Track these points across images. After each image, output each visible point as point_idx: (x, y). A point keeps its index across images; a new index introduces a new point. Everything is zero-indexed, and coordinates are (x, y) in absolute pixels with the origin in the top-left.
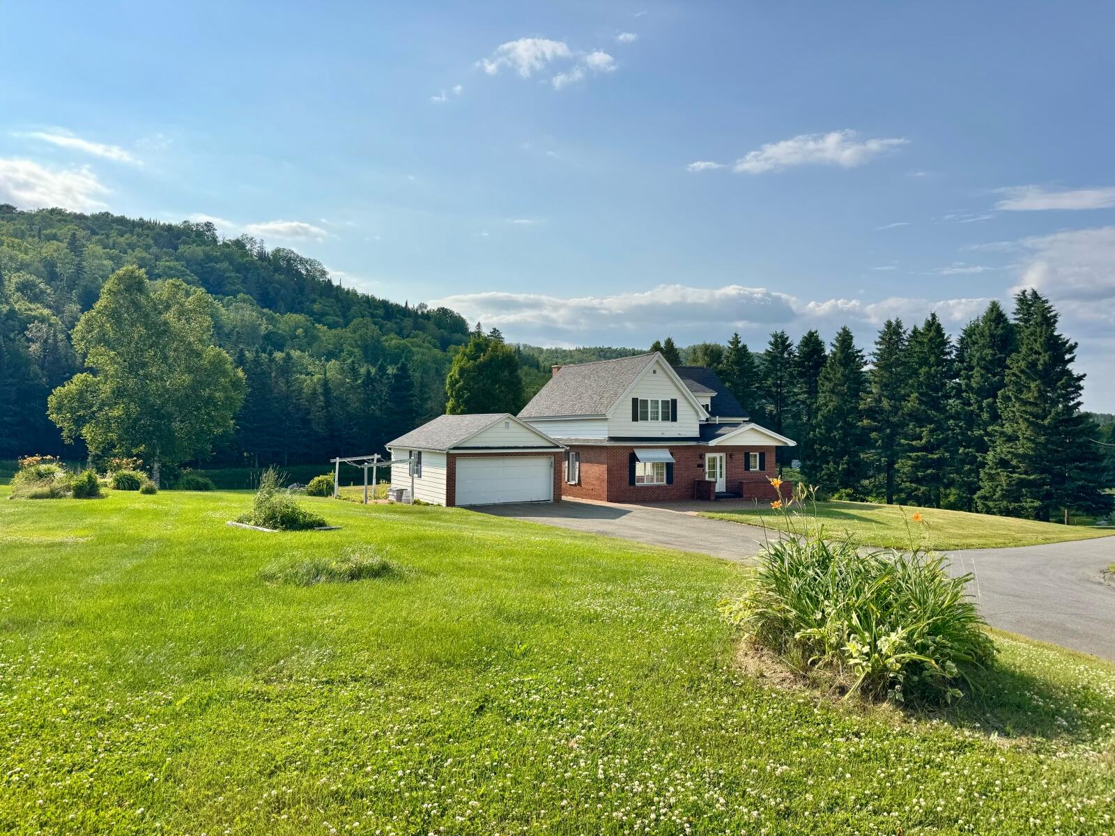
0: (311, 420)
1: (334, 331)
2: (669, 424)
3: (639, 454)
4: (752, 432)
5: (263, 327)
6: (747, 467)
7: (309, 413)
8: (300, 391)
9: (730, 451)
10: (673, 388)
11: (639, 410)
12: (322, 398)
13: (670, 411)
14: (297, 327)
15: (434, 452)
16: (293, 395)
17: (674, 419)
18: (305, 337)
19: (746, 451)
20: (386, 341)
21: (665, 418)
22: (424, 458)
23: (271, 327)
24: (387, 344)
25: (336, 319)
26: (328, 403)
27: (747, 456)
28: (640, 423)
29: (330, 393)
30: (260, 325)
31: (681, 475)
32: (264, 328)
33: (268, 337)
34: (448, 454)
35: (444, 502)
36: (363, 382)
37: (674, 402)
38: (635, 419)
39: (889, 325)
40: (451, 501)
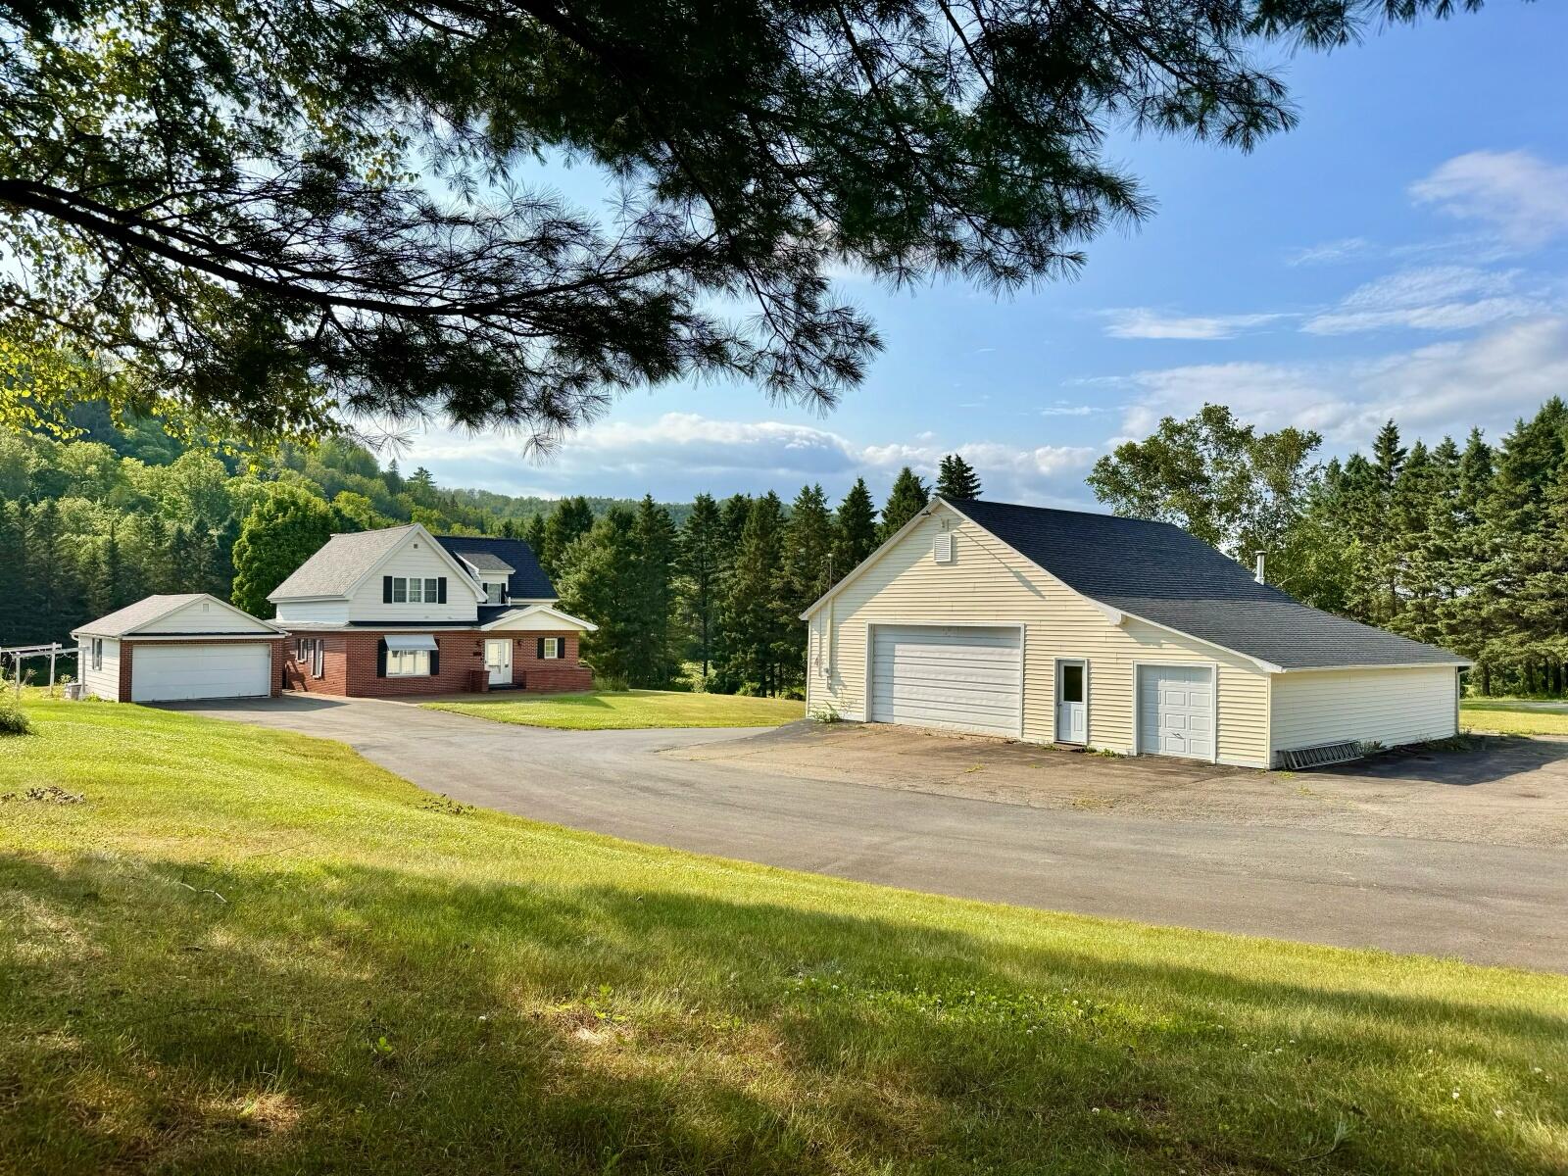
0: (88, 600)
1: (149, 469)
2: (436, 605)
3: (390, 641)
4: (539, 615)
5: (32, 462)
6: (541, 655)
7: (84, 591)
8: (72, 558)
9: (518, 638)
10: (442, 565)
11: (392, 590)
12: (104, 568)
13: (438, 591)
14: (88, 463)
15: (111, 638)
16: (60, 563)
17: (443, 600)
18: (102, 477)
19: (540, 637)
20: (231, 485)
21: (430, 599)
22: (104, 644)
23: (44, 462)
24: (232, 490)
25: (160, 450)
26: (115, 575)
27: (541, 642)
28: (395, 605)
29: (118, 562)
30: (27, 458)
31: (450, 665)
32: (34, 462)
33: (40, 476)
34: (122, 641)
35: (116, 697)
36: (171, 547)
37: (443, 581)
38: (387, 599)
39: (806, 491)
40: (125, 695)
